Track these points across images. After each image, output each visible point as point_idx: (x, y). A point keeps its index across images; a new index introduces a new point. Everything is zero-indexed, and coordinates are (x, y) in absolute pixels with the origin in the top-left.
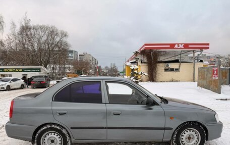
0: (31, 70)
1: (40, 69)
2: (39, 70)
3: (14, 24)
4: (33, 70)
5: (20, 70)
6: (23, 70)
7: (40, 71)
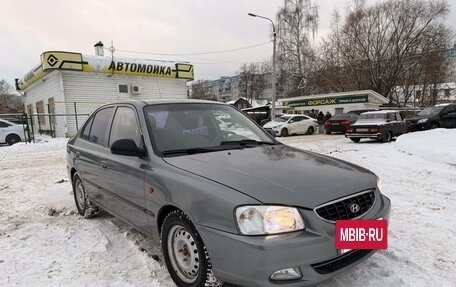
0: (350, 100)
1: (366, 97)
2: (365, 99)
3: (337, 15)
4: (354, 100)
5: (333, 101)
6: (338, 100)
7: (367, 101)
